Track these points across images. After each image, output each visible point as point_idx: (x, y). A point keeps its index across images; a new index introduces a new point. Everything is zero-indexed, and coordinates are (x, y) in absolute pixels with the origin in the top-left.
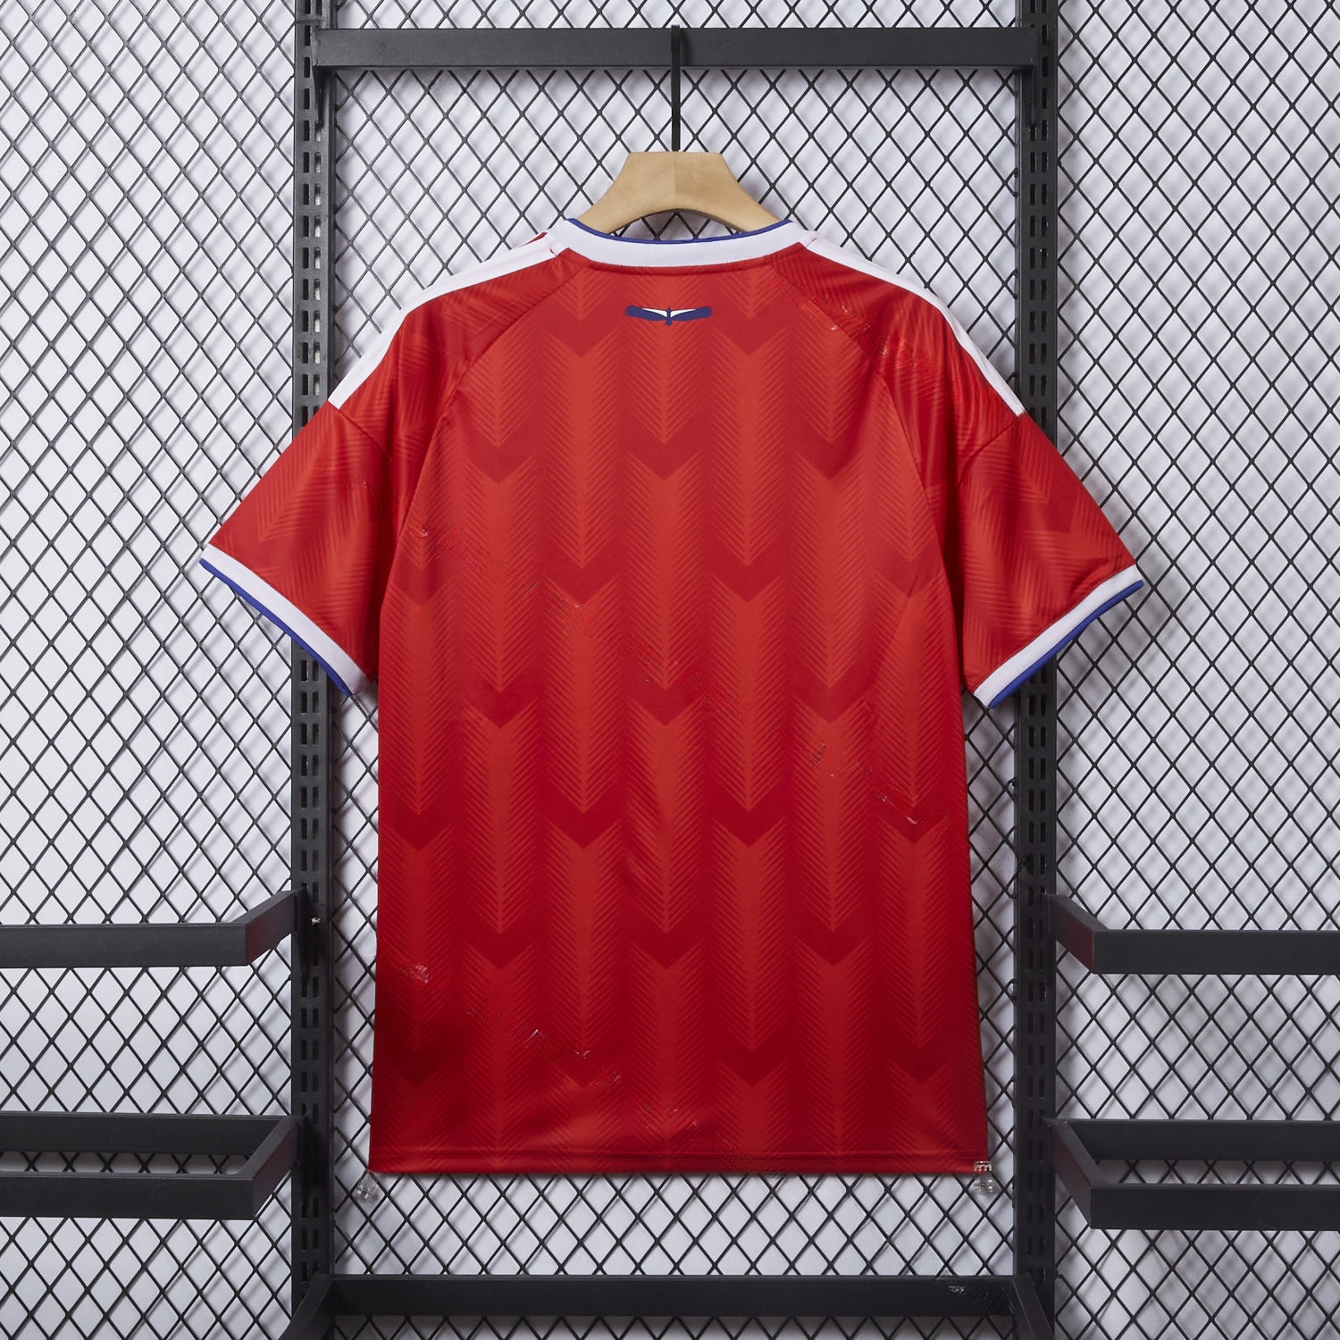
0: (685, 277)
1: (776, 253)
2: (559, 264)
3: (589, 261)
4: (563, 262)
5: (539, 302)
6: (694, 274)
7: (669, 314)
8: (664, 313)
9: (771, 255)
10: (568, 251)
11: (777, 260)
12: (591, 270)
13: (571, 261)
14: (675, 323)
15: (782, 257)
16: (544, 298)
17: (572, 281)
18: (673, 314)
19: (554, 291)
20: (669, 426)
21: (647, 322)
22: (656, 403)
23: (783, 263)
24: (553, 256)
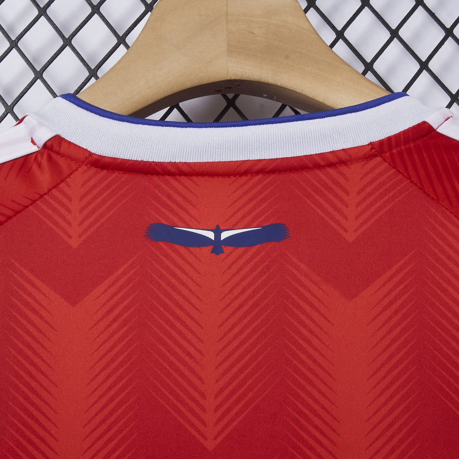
0: (244, 178)
1: (389, 139)
2: (44, 161)
3: (91, 154)
4: (50, 158)
5: (9, 218)
6: (258, 173)
7: (218, 236)
8: (211, 235)
9: (381, 142)
10: (58, 140)
11: (390, 148)
12: (93, 170)
13: (63, 155)
14: (227, 250)
15: (398, 144)
16: (17, 212)
17: (62, 185)
18: (225, 235)
19: (34, 202)
20: (219, 420)
21: (182, 250)
22: (197, 382)
23: (400, 153)
24: (34, 149)
